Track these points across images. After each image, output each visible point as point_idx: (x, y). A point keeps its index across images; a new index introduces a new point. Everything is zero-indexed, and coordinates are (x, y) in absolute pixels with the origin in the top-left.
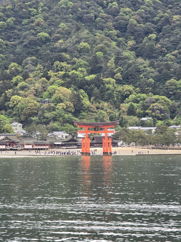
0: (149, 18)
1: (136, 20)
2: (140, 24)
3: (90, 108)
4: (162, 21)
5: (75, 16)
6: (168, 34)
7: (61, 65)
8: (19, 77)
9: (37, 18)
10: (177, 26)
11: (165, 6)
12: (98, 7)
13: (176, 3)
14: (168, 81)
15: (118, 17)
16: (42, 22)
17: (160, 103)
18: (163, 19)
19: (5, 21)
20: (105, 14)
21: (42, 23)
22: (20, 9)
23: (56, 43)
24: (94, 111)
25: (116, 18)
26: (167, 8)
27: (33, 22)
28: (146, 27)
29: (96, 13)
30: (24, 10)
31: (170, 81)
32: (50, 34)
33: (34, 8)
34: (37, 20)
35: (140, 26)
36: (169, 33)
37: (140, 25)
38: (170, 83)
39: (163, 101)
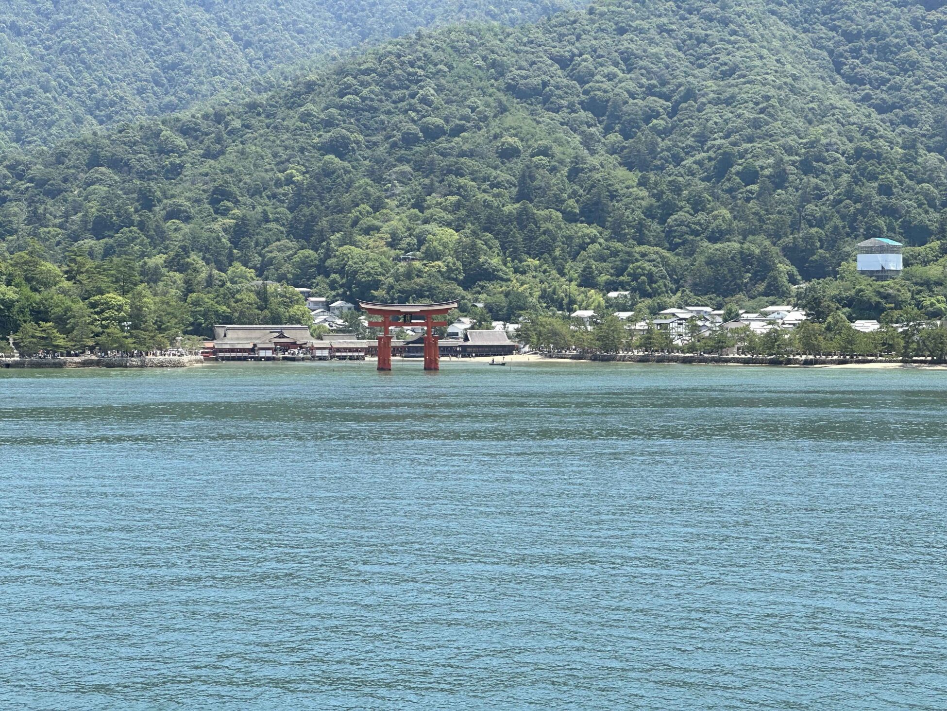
0: (655, 86)
1: (628, 91)
2: (634, 98)
3: (498, 271)
4: (680, 92)
5: (501, 83)
6: (690, 120)
7: (458, 182)
8: (365, 207)
9: (422, 87)
10: (710, 102)
11: (691, 62)
12: (552, 66)
13: (713, 56)
14: (673, 217)
15: (590, 84)
16: (433, 95)
17: (649, 261)
18: (682, 88)
19: (357, 94)
20: (564, 80)
21: (432, 98)
22: (389, 70)
23: (457, 139)
24: (505, 277)
25: (587, 86)
26: (695, 66)
27: (413, 96)
28: (646, 106)
29: (546, 78)
30: (399, 72)
31: (676, 216)
32: (447, 120)
33: (419, 68)
34: (421, 92)
35: (636, 105)
36: (691, 117)
37: (636, 101)
38: (676, 220)
39: (654, 257)
